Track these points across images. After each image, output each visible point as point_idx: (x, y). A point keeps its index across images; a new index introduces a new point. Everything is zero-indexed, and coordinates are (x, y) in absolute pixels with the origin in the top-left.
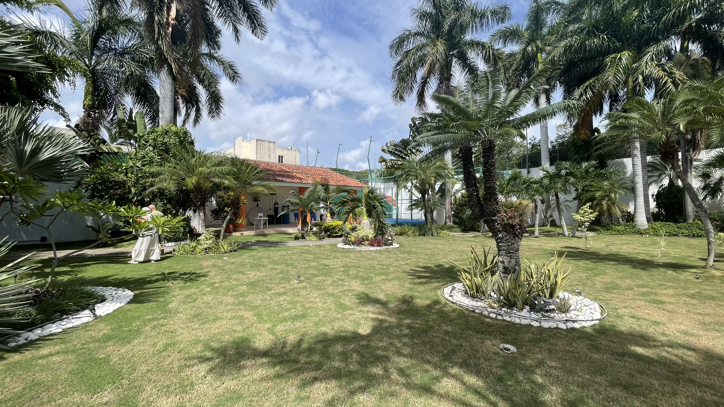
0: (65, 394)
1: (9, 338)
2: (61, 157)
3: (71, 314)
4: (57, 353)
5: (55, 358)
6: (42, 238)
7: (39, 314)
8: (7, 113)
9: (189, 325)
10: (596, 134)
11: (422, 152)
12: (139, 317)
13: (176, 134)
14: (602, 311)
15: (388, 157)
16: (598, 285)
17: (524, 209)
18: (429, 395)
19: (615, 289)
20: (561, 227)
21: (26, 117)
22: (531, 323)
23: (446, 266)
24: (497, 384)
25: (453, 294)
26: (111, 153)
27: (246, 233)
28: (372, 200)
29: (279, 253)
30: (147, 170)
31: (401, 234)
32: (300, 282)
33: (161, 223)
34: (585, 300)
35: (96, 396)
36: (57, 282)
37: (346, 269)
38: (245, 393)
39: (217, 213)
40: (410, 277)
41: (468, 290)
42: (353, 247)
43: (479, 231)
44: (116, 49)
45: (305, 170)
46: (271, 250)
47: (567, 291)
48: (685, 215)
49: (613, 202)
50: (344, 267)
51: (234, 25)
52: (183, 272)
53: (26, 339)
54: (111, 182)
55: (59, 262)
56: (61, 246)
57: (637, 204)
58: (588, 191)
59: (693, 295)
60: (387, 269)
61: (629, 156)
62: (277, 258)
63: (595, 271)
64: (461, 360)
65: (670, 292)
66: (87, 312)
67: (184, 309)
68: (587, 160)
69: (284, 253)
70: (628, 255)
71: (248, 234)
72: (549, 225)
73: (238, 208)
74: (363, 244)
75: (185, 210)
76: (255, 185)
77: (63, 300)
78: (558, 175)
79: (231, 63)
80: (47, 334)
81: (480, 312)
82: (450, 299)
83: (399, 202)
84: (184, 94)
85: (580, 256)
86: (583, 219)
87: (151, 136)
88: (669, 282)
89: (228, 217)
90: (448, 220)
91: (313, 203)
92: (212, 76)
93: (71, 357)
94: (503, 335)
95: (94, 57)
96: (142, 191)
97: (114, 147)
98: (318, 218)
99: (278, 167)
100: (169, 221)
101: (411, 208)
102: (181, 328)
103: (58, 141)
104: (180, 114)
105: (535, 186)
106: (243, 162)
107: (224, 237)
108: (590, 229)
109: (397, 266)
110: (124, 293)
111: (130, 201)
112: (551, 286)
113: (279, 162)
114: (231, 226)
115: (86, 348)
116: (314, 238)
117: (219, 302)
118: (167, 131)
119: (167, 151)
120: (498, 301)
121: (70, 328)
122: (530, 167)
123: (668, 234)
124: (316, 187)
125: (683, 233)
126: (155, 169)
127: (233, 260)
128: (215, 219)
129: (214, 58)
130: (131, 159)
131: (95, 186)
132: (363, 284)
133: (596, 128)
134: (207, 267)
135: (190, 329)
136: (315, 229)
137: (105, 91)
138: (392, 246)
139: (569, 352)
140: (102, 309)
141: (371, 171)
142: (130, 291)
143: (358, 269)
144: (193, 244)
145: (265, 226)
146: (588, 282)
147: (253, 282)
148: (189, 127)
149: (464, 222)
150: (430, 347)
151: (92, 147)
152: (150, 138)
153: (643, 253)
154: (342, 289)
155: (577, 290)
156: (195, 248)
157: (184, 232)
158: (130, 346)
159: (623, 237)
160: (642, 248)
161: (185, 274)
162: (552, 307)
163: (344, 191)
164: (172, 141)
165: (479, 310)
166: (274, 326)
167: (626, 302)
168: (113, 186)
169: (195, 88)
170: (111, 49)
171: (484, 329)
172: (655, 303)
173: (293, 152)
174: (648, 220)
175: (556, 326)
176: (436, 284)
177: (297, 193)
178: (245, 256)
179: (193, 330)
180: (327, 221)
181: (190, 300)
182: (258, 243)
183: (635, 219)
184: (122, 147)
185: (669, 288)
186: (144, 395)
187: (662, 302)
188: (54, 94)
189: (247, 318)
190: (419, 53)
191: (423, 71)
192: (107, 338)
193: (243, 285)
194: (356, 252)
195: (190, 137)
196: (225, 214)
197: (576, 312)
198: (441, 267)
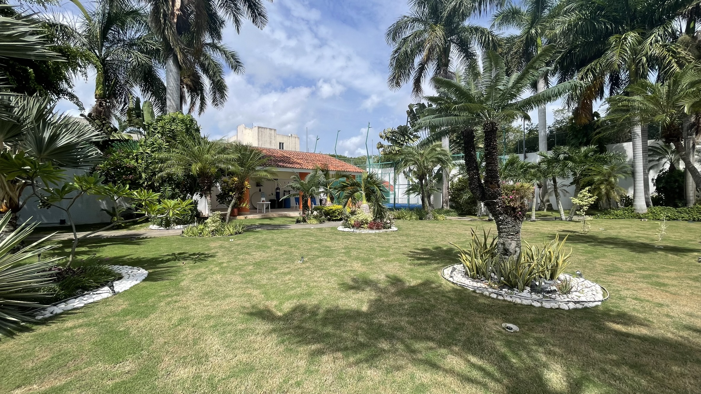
0: (90, 363)
1: (36, 311)
2: (77, 144)
3: (92, 290)
4: (81, 326)
5: (79, 331)
6: (61, 220)
7: (62, 290)
8: (26, 102)
9: (201, 301)
10: (595, 118)
11: (420, 137)
12: (153, 294)
13: (183, 121)
14: (604, 293)
15: (386, 143)
16: (599, 268)
17: (525, 191)
18: (434, 371)
19: (616, 271)
20: (558, 211)
21: (43, 106)
22: (533, 304)
23: (445, 248)
24: (501, 362)
25: (453, 275)
26: (122, 141)
27: (250, 217)
28: (371, 184)
29: (282, 235)
30: (157, 156)
31: (399, 218)
32: (304, 262)
33: (172, 206)
34: (586, 282)
35: (118, 365)
36: (77, 260)
37: (348, 251)
38: (257, 366)
39: (223, 198)
40: (410, 259)
41: (468, 271)
42: (352, 230)
43: (476, 215)
44: (124, 40)
45: (305, 157)
46: (273, 233)
47: (567, 273)
48: (686, 200)
49: (612, 186)
50: (345, 249)
51: (234, 15)
52: (192, 253)
53: (52, 313)
54: (123, 168)
55: (79, 242)
56: (80, 228)
57: (637, 188)
58: (586, 175)
59: (697, 277)
60: (387, 250)
61: (629, 140)
62: (280, 240)
63: (594, 254)
64: (463, 338)
65: (673, 274)
66: (106, 288)
67: (195, 287)
68: (586, 144)
69: (287, 235)
70: (627, 239)
71: (253, 218)
72: (545, 209)
73: (242, 193)
74: (362, 228)
75: (192, 195)
76: (258, 171)
77: (84, 278)
78: (557, 159)
79: (233, 53)
80: (70, 309)
81: (480, 292)
82: (451, 279)
83: (396, 187)
84: (189, 83)
85: (578, 240)
86: (582, 203)
87: (160, 124)
88: (671, 265)
89: (233, 201)
90: (445, 204)
91: (314, 188)
92: (215, 65)
93: (94, 329)
94: (505, 314)
95: (104, 48)
96: (152, 176)
97: (125, 135)
98: (318, 203)
99: (280, 153)
100: (179, 204)
101: (408, 192)
102: (193, 304)
103: (74, 128)
104: (185, 103)
105: (532, 170)
106: (245, 148)
107: (229, 221)
108: (588, 213)
109: (396, 249)
110: (139, 272)
111: (141, 185)
112: (552, 267)
113: (280, 148)
114: (236, 210)
115: (107, 322)
116: (314, 221)
117: (227, 281)
118: (174, 119)
119: (174, 137)
120: (499, 282)
121: (92, 303)
122: (527, 152)
123: (668, 218)
124: (317, 172)
125: (683, 218)
126: (163, 155)
127: (239, 242)
128: (220, 203)
129: (217, 48)
130: (141, 145)
131: (108, 171)
132: (363, 265)
133: (596, 112)
134: (215, 248)
135: (202, 305)
136: (315, 213)
137: (115, 81)
138: (390, 230)
139: (573, 331)
140: (120, 286)
141: (369, 157)
142: (144, 270)
143: (359, 251)
144: (201, 227)
145: (267, 210)
146: (588, 264)
147: (259, 262)
148: (195, 115)
149: (461, 206)
150: (433, 325)
151: (104, 135)
152: (159, 125)
153: (643, 237)
154: (344, 270)
155: (578, 272)
156: (202, 230)
157: (191, 216)
158: (147, 320)
159: (622, 221)
160: (641, 232)
161: (194, 254)
162: (554, 288)
163: (344, 176)
164: (179, 128)
165: (480, 290)
166: (281, 304)
167: (627, 284)
168: (125, 172)
169: (199, 77)
170: (119, 41)
171: (486, 308)
172: (658, 286)
173: (293, 139)
174: (648, 205)
175: (557, 307)
176: (435, 266)
177: (298, 178)
178: (250, 238)
179: (204, 306)
180: (327, 205)
181: (200, 279)
182: (262, 226)
183: (634, 204)
184: (132, 135)
185: (671, 271)
186: (163, 365)
187: (664, 285)
188: (69, 84)
189: (255, 296)
190: (417, 40)
191: (421, 58)
192: (126, 313)
193: (249, 264)
194: (355, 234)
195: (196, 124)
196: (230, 198)
197: (577, 294)
198: (439, 249)
